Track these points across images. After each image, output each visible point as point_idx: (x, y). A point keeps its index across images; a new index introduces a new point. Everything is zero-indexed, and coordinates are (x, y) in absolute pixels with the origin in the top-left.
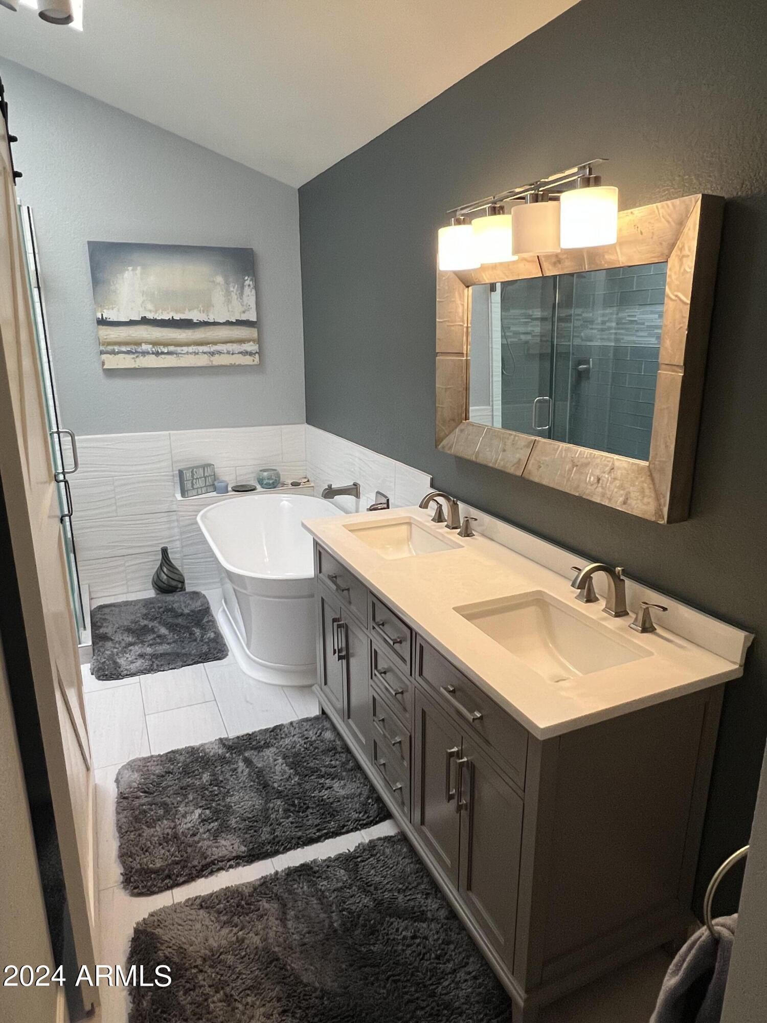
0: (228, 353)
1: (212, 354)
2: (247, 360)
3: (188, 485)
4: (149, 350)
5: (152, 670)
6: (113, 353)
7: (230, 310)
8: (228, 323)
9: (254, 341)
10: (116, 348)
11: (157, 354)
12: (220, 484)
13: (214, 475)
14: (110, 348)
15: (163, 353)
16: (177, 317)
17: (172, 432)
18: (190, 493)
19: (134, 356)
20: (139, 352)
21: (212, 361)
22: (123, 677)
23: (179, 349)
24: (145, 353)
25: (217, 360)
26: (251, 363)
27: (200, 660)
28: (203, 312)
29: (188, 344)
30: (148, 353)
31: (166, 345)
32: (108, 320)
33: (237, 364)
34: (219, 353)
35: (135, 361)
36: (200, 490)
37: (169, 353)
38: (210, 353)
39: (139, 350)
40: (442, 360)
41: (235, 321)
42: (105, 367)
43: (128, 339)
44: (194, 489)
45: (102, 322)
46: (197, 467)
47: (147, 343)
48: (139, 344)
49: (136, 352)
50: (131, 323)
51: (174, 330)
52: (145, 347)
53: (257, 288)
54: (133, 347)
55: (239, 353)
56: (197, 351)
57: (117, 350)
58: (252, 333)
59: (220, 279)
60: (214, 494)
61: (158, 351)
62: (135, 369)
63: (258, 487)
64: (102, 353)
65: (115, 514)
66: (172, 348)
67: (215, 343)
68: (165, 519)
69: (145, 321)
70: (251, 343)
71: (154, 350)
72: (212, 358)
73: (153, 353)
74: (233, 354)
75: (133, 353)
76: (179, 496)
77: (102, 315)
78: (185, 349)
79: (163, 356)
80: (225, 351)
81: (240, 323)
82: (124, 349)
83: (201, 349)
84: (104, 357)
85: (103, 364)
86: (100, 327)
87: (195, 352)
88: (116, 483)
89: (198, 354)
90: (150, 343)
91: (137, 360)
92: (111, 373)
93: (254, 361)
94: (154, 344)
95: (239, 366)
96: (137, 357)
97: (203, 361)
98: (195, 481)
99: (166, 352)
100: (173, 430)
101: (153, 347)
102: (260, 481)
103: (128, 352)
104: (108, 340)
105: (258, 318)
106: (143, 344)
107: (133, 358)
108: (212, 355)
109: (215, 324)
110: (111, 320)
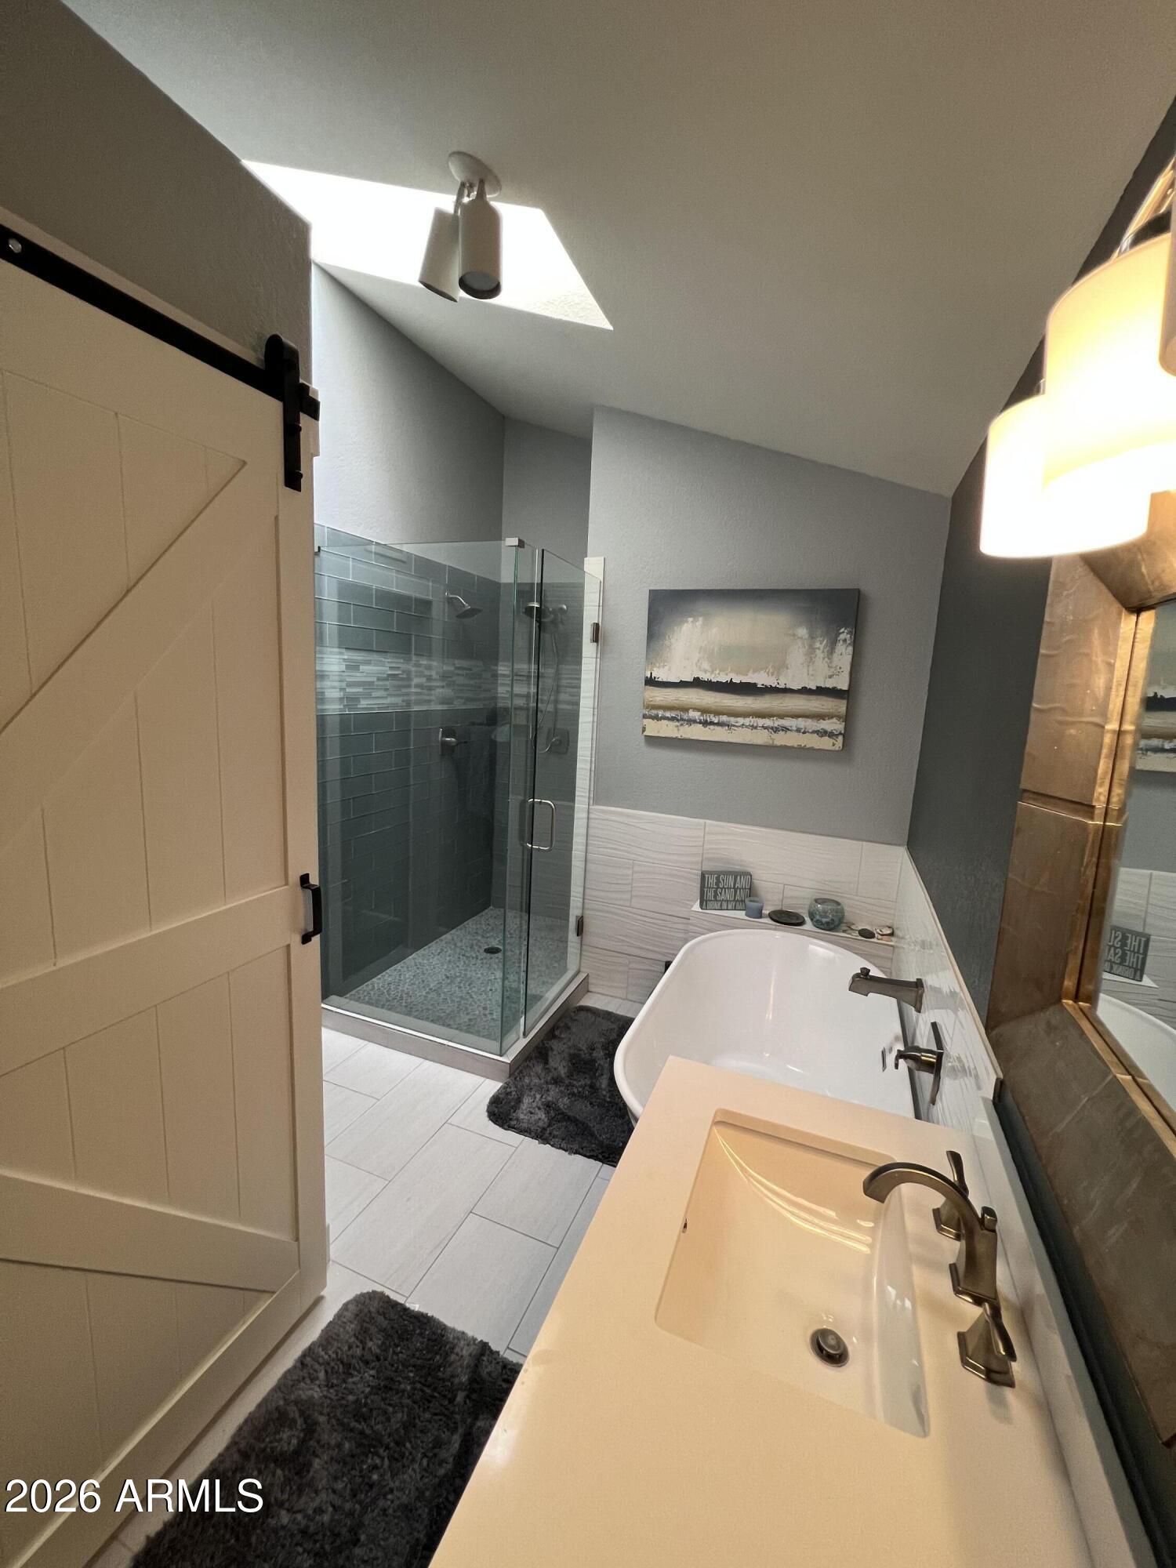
0: (798, 730)
1: (776, 730)
2: (826, 743)
3: (710, 895)
4: (697, 718)
5: (541, 1137)
6: (656, 718)
8: (805, 691)
9: (839, 717)
10: (660, 713)
11: (705, 723)
12: (752, 903)
13: (750, 889)
14: (654, 712)
15: (712, 723)
16: (736, 680)
17: (708, 821)
18: (710, 904)
19: (677, 724)
20: (684, 720)
21: (773, 740)
22: (510, 1128)
23: (732, 720)
24: (691, 722)
25: (781, 739)
26: (831, 748)
29: (745, 715)
30: (695, 721)
31: (717, 713)
32: (656, 679)
33: (808, 746)
34: (786, 729)
35: (678, 730)
36: (725, 904)
37: (718, 724)
38: (772, 728)
39: (685, 717)
40: (1032, 811)
41: (815, 688)
42: (646, 733)
43: (675, 703)
44: (716, 900)
45: (651, 682)
46: (727, 873)
47: (696, 709)
48: (686, 710)
49: (682, 719)
50: (682, 684)
51: (733, 696)
52: (693, 714)
53: (857, 644)
54: (678, 715)
55: (813, 732)
56: (755, 725)
57: (660, 716)
58: (841, 706)
60: (741, 914)
61: (706, 721)
62: (677, 739)
63: (809, 925)
64: (645, 717)
65: (628, 904)
66: (724, 718)
67: (781, 716)
69: (697, 683)
70: (834, 720)
71: (702, 718)
72: (774, 736)
73: (700, 723)
74: (804, 733)
75: (678, 720)
76: (696, 907)
77: (651, 673)
78: (741, 720)
79: (712, 727)
80: (795, 728)
81: (821, 691)
82: (668, 714)
83: (761, 722)
84: (647, 722)
85: (644, 730)
86: (648, 687)
87: (752, 726)
88: (636, 869)
89: (756, 728)
90: (698, 710)
91: (681, 728)
92: (652, 741)
93: (834, 745)
94: (704, 711)
95: (812, 749)
96: (682, 725)
97: (761, 738)
98: (719, 890)
99: (716, 721)
100: (708, 819)
101: (702, 715)
102: (812, 916)
103: (672, 719)
104: (652, 703)
105: (850, 685)
106: (690, 711)
107: (677, 726)
108: (775, 732)
109: (786, 691)
110: (660, 680)
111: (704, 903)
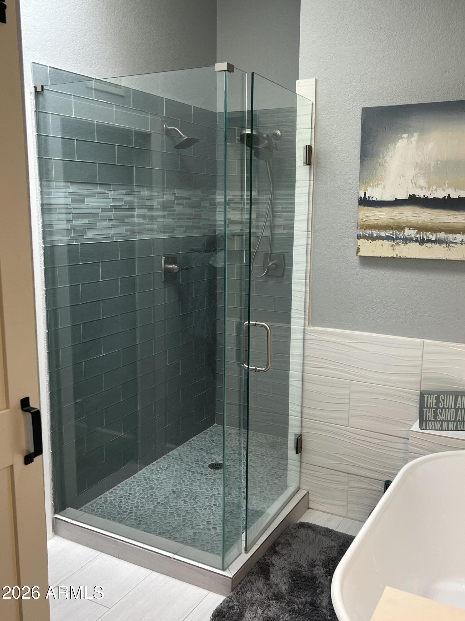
3: (429, 414)
4: (413, 236)
6: (371, 238)
10: (375, 233)
11: (422, 241)
14: (368, 232)
15: (429, 241)
17: (426, 341)
18: (432, 425)
19: (392, 243)
20: (401, 239)
23: (451, 237)
24: (407, 240)
30: (411, 240)
31: (435, 230)
32: (370, 199)
35: (394, 249)
36: (445, 424)
37: (436, 241)
39: (401, 236)
42: (360, 254)
43: (390, 222)
44: (437, 420)
45: (365, 202)
46: (447, 393)
47: (411, 227)
48: (400, 228)
49: (397, 238)
50: (397, 203)
52: (409, 233)
54: (393, 233)
57: (375, 235)
61: (423, 239)
62: (392, 258)
64: (359, 237)
65: (346, 422)
66: (442, 235)
69: (413, 201)
71: (418, 236)
73: (417, 241)
75: (393, 239)
76: (416, 427)
77: (365, 193)
78: (460, 237)
79: (429, 245)
82: (383, 234)
84: (360, 242)
85: (358, 250)
86: (361, 207)
88: (353, 388)
90: (414, 228)
91: (397, 247)
92: (367, 261)
94: (420, 228)
96: (397, 244)
98: (439, 410)
99: (434, 239)
101: (418, 233)
103: (387, 238)
104: (366, 223)
106: (406, 229)
107: (393, 245)
110: (374, 199)
111: (423, 423)
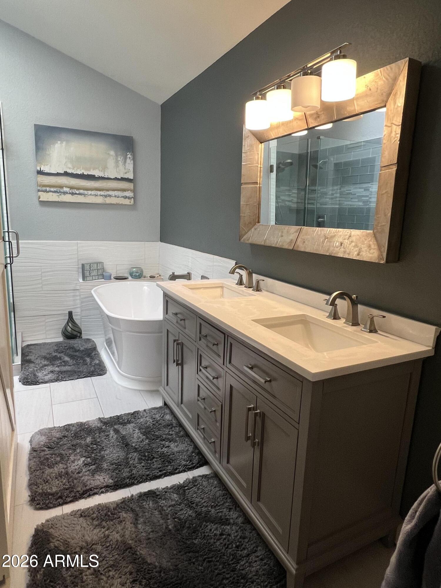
0: (115, 196)
1: (106, 196)
2: (127, 202)
3: (87, 274)
4: (68, 191)
5: (58, 380)
6: (46, 191)
7: (118, 171)
8: (116, 179)
9: (131, 190)
10: (48, 189)
11: (73, 194)
12: (107, 274)
13: (103, 269)
14: (44, 188)
15: (76, 194)
16: (85, 173)
17: (79, 242)
18: (88, 279)
19: (57, 194)
20: (62, 192)
21: (105, 201)
22: (40, 383)
23: (86, 192)
24: (65, 193)
25: (108, 201)
26: (129, 203)
27: (89, 375)
28: (102, 171)
29: (91, 190)
30: (67, 193)
31: (78, 189)
32: (44, 171)
33: (120, 203)
34: (110, 196)
35: (59, 197)
36: (94, 277)
37: (79, 194)
38: (104, 196)
39: (62, 191)
40: (246, 188)
41: (120, 178)
42: (40, 200)
43: (56, 184)
44: (90, 276)
45: (40, 173)
46: (92, 263)
47: (66, 187)
48: (62, 187)
49: (60, 192)
50: (58, 174)
51: (83, 181)
52: (65, 189)
53: (134, 159)
54: (58, 189)
55: (121, 197)
56: (96, 194)
57: (48, 190)
58: (130, 186)
59: (112, 153)
60: (103, 280)
61: (73, 192)
62: (58, 202)
63: (130, 278)
64: (39, 191)
65: (41, 289)
66: (81, 191)
67: (108, 190)
68: (72, 294)
69: (66, 174)
70: (129, 192)
71: (70, 191)
72: (105, 199)
73: (70, 193)
74: (118, 197)
75: (58, 192)
76: (81, 280)
77: (40, 168)
78: (90, 192)
79: (76, 196)
80: (114, 196)
81: (123, 179)
82: (52, 189)
83: (99, 193)
84: (40, 193)
85: (39, 198)
86: (39, 175)
87: (95, 195)
88: (43, 271)
89: (97, 195)
90: (68, 187)
91: (60, 196)
92: (44, 203)
94: (71, 188)
95: (122, 205)
96: (60, 195)
97: (99, 200)
98: (91, 271)
99: (78, 193)
100: (78, 240)
101: (70, 189)
102: (131, 274)
103: (55, 192)
104: (42, 184)
105: (134, 177)
106: (64, 188)
107: (58, 196)
108: (106, 197)
109: (109, 179)
110: (45, 172)
111: (84, 279)
